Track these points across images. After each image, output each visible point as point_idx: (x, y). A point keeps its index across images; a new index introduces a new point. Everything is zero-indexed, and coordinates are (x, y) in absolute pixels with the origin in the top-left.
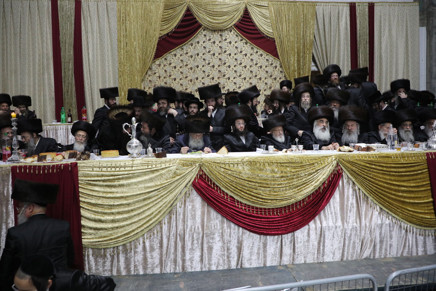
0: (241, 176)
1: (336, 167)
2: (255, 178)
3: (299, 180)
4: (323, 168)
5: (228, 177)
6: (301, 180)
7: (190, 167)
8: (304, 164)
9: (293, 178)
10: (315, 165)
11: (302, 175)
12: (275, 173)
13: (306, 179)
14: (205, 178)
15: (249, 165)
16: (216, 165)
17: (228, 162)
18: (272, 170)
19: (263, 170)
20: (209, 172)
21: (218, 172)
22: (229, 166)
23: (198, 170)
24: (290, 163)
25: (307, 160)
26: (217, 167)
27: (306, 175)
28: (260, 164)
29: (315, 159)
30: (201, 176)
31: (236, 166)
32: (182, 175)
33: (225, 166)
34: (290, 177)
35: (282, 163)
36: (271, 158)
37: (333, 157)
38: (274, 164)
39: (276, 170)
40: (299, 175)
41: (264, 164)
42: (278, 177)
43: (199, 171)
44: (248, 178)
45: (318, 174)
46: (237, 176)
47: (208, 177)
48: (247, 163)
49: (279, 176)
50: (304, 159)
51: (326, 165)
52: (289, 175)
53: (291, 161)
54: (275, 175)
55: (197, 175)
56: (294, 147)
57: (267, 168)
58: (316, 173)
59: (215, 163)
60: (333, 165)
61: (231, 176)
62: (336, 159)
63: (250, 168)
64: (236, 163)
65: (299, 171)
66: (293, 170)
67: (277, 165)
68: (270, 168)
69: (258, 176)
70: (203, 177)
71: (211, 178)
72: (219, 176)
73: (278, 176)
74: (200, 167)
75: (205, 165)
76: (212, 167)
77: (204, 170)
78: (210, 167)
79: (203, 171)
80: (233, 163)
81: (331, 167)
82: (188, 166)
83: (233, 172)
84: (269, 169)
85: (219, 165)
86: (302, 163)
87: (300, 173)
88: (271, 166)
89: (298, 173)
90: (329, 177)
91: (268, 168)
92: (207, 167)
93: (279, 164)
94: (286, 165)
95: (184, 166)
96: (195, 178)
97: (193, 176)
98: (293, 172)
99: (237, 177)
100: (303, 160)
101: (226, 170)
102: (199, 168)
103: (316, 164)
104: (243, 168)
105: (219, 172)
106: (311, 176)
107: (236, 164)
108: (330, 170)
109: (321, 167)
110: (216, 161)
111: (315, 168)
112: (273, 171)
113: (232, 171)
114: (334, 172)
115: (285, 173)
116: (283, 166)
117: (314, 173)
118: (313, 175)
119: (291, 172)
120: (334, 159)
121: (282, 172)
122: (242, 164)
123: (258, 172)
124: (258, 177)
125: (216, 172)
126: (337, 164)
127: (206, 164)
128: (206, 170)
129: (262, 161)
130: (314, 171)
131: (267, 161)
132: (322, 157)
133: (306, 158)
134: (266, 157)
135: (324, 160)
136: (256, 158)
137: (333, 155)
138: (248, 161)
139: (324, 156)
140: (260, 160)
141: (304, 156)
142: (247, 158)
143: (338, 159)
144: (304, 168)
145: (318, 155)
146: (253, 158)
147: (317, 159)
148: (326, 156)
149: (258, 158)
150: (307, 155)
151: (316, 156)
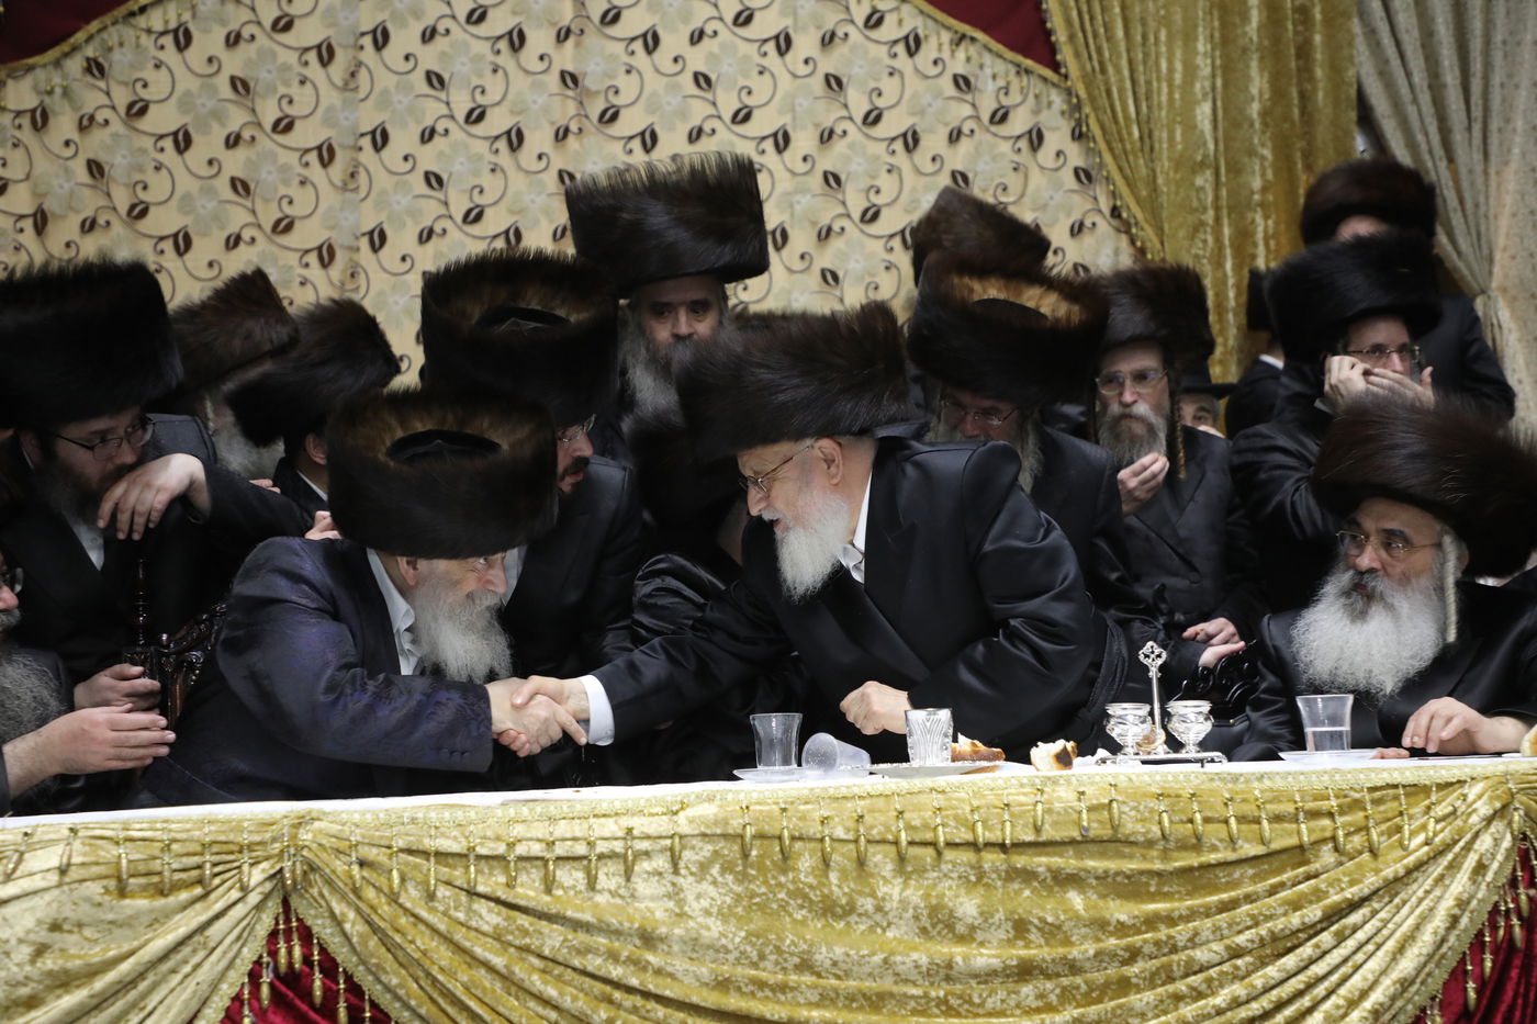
0: (659, 972)
1: (1513, 883)
2: (783, 988)
3: (1178, 998)
4: (1393, 886)
5: (536, 982)
6: (1199, 995)
7: (184, 896)
8: (1213, 858)
9: (1124, 986)
10: (1315, 866)
11: (1201, 955)
12: (961, 939)
13: (1239, 990)
14: (330, 995)
15: (723, 871)
16: (432, 869)
17: (537, 849)
18: (934, 910)
19: (850, 909)
20: (364, 939)
21: (447, 939)
22: (549, 885)
23: (262, 930)
24: (1083, 843)
25: (1241, 819)
26: (443, 891)
27: (1236, 953)
28: (826, 862)
29: (1314, 815)
30: (292, 981)
31: (609, 877)
32: (111, 976)
33: (510, 885)
34: (1098, 977)
35: (1020, 846)
36: (918, 808)
37: (1472, 792)
38: (949, 855)
39: (968, 907)
40: (1174, 950)
41: (861, 862)
42: (986, 977)
43: (273, 936)
44: (723, 985)
45: (1351, 944)
46: (616, 972)
47: (355, 989)
48: (707, 849)
49: (995, 963)
50: (1220, 812)
51: (1420, 866)
52: (1084, 949)
53: (1097, 830)
54: (958, 952)
55: (254, 976)
56: (1128, 720)
57: (882, 890)
58: (1326, 938)
59: (425, 854)
60: (1482, 868)
61: (569, 975)
62: (1507, 804)
63: (738, 898)
64: (612, 855)
65: (1171, 921)
66: (1120, 911)
67: (978, 868)
68: (914, 895)
69: (806, 965)
70: (307, 995)
71: (385, 1001)
72: (452, 974)
73: (985, 957)
74: (286, 903)
75: (329, 882)
76: (393, 898)
77: (322, 928)
78: (370, 893)
79: (306, 935)
80: (581, 849)
81: (1460, 884)
82: (162, 893)
83: (581, 938)
84: (904, 903)
85: (458, 875)
86: (1197, 844)
87: (1181, 932)
88: (921, 871)
89: (1163, 933)
90: (1458, 975)
91: (893, 890)
92: (343, 897)
93: (992, 859)
94: (1056, 861)
95: (122, 892)
96: (237, 999)
97: (214, 987)
98: (1122, 929)
99: (617, 985)
100: (1207, 820)
101: (524, 920)
102: (274, 906)
103: (1327, 856)
104: (676, 894)
105: (459, 935)
106: (1290, 961)
107: (614, 867)
108: (1462, 904)
109: (1371, 881)
110: (429, 844)
111: (1319, 895)
112: (939, 922)
113: (577, 925)
114: (1494, 928)
115: (1052, 932)
116: (1028, 876)
117: (1313, 930)
118: (1307, 950)
119: (1101, 925)
120: (1482, 808)
121: (1020, 928)
122: (661, 862)
123: (804, 932)
124: (808, 979)
125: (424, 941)
126: (1524, 857)
127: (339, 866)
128: (338, 922)
129: (840, 833)
130: (1314, 913)
131: (888, 829)
132: (1378, 794)
133: (1226, 804)
134: (875, 800)
135: (1398, 820)
136: (784, 810)
137: (1473, 779)
138: (719, 831)
139: (1396, 786)
140: (822, 822)
141: (1217, 784)
142: (706, 805)
143: (1527, 814)
144: (1216, 889)
145: (1337, 777)
146: (758, 807)
147: (1331, 815)
148: (1415, 785)
149: (806, 803)
150: (1242, 779)
151: (1320, 782)
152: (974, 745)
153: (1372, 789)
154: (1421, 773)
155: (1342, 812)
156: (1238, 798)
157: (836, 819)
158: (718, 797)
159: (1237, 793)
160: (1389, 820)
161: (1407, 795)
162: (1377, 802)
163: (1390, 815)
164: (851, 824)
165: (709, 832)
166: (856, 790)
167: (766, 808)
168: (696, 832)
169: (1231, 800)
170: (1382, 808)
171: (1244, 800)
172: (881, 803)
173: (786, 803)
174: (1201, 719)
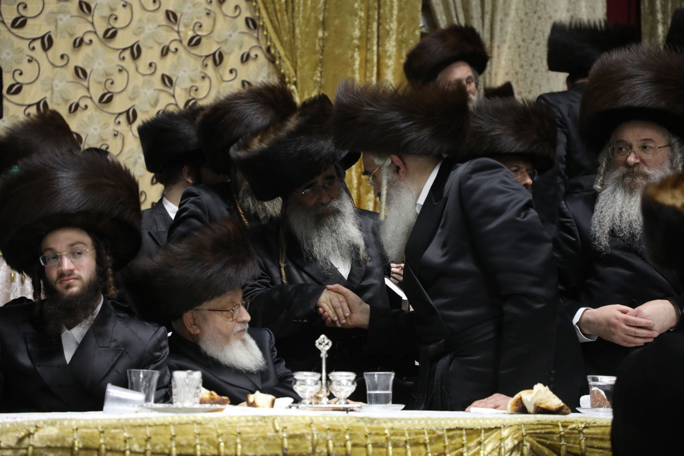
25: (375, 445)
29: (417, 444)
36: (184, 434)
37: (505, 433)
50: (361, 440)
56: (307, 381)
62: (521, 442)
100: (354, 445)
120: (509, 443)
129: (136, 448)
131: (166, 446)
132: (451, 433)
133: (366, 436)
134: (158, 427)
135: (461, 450)
136: (102, 432)
137: (504, 426)
138: (59, 445)
139: (461, 429)
140: (125, 441)
141: (361, 424)
142: (50, 428)
143: (531, 448)
145: (429, 422)
146: (85, 430)
147: (425, 445)
148: (472, 429)
149: (115, 428)
150: (376, 422)
151: (420, 425)
152: (212, 394)
153: (449, 430)
154: (475, 421)
155: (431, 443)
156: (374, 432)
157: (134, 439)
158: (58, 423)
159: (373, 429)
160: (456, 449)
161: (467, 435)
162: (451, 438)
163: (457, 446)
164: (143, 442)
165: (53, 445)
166: (146, 421)
167: (89, 431)
168: (44, 445)
169: (370, 434)
170: (453, 442)
171: (377, 434)
172: (162, 430)
173: (102, 427)
174: (350, 384)
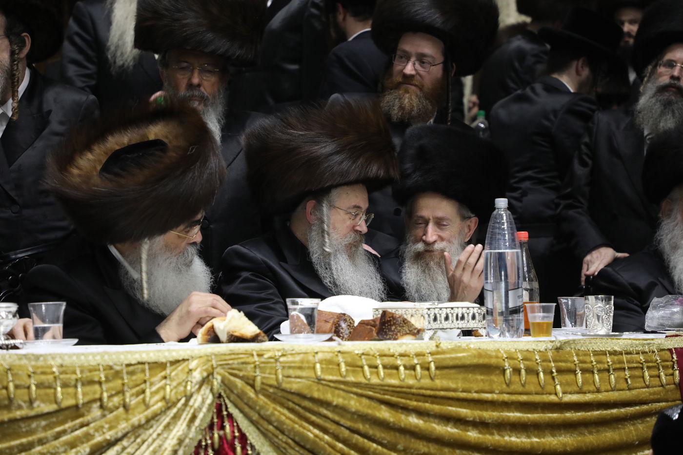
1: (211, 427)
4: (137, 430)
8: (18, 414)
10: (88, 418)
25: (41, 386)
29: (91, 382)
37: (193, 364)
50: (24, 381)
51: (155, 417)
60: (194, 418)
62: (211, 374)
100: (17, 387)
103: (96, 412)
109: (123, 426)
111: (88, 437)
120: (197, 376)
126: (219, 408)
132: (131, 368)
133: (29, 376)
135: (143, 386)
137: (192, 357)
139: (143, 363)
141: (24, 362)
143: (223, 381)
144: (18, 436)
145: (106, 357)
147: (100, 383)
148: (156, 363)
150: (42, 359)
151: (95, 360)
153: (128, 365)
154: (160, 354)
155: (108, 380)
156: (39, 371)
159: (38, 368)
160: (137, 385)
161: (150, 369)
162: (131, 373)
163: (138, 382)
169: (34, 373)
170: (134, 378)
171: (43, 373)
174: (10, 316)
